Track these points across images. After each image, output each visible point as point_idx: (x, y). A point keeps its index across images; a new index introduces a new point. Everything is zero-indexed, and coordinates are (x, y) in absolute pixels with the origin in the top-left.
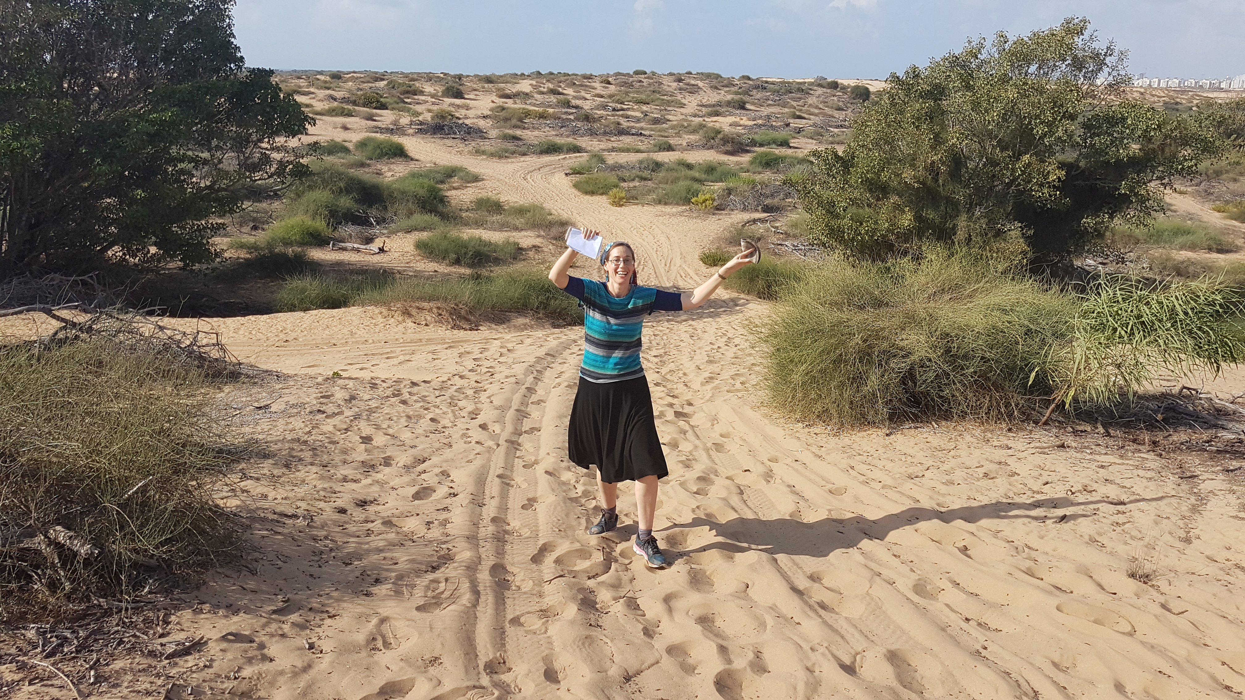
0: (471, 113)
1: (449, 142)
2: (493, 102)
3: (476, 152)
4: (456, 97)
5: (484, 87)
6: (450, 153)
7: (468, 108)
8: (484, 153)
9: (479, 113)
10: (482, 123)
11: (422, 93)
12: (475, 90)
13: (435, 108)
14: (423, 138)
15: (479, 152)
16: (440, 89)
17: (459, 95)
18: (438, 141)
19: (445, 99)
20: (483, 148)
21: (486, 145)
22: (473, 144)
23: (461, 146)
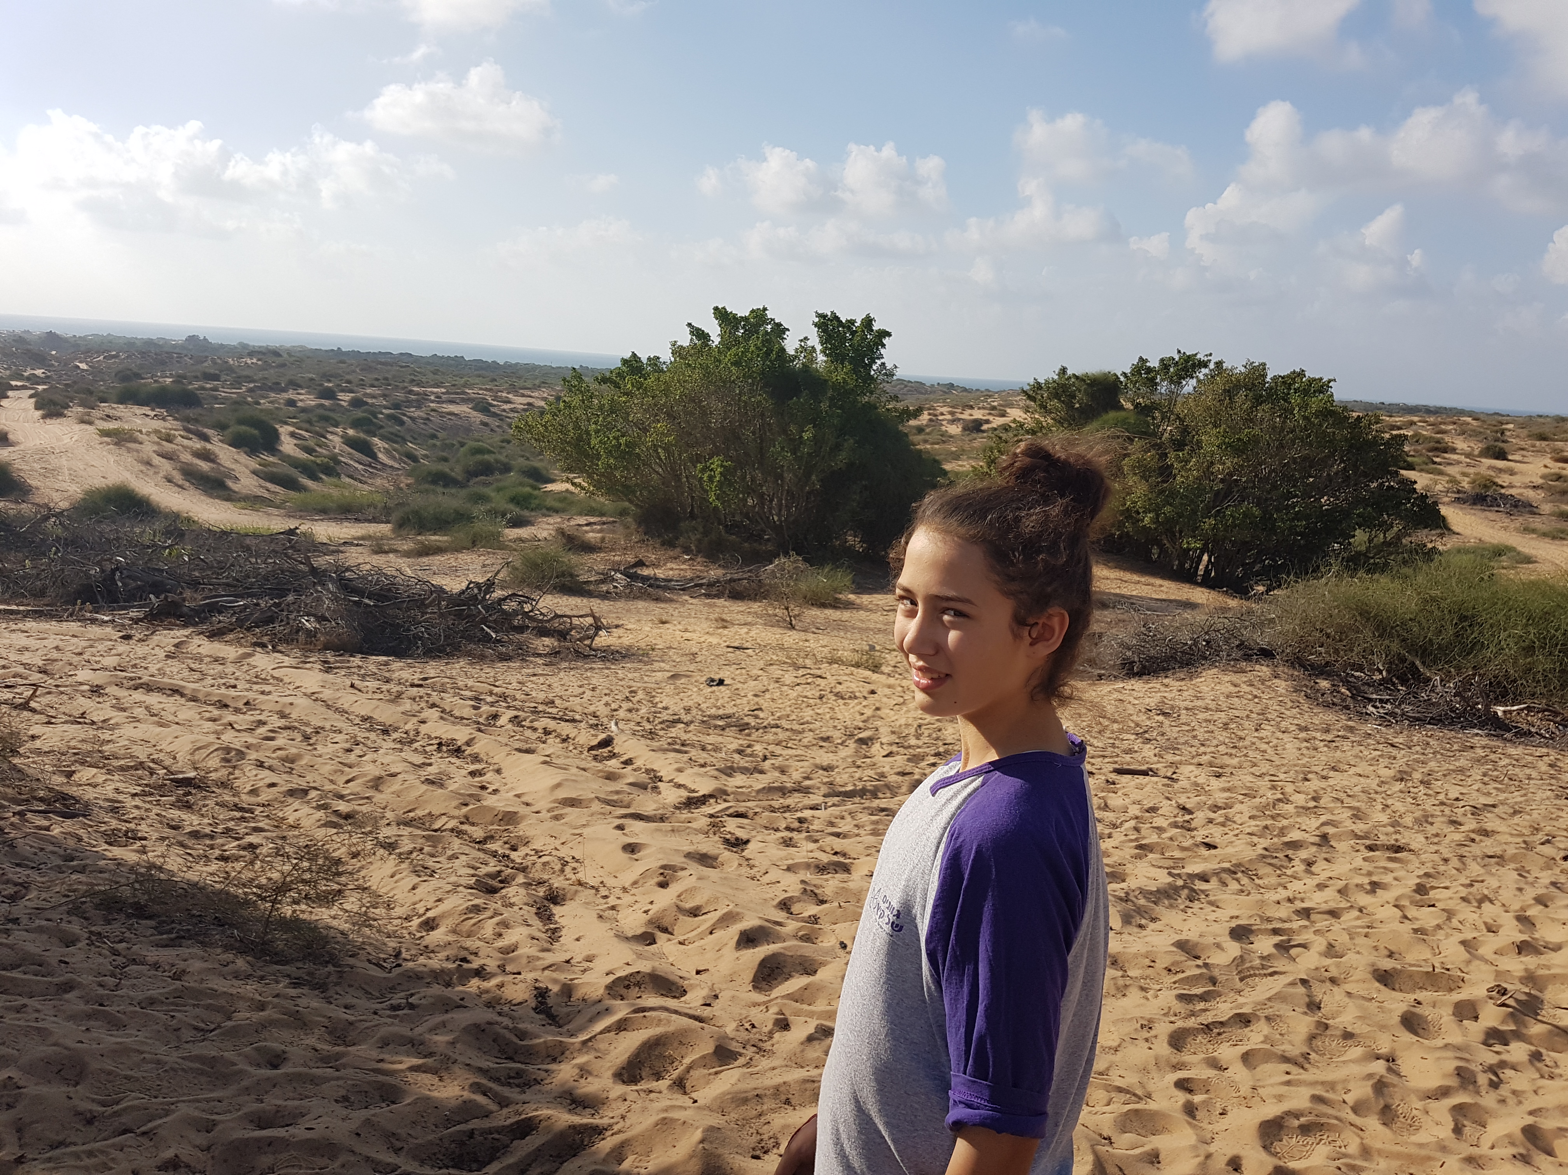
0: (1516, 480)
1: (1492, 515)
2: (1546, 466)
3: (1525, 529)
4: (1497, 458)
5: (1534, 446)
6: (1493, 527)
7: (1512, 473)
8: (1534, 531)
9: (1527, 480)
10: (1530, 494)
11: (1454, 450)
12: (1523, 449)
13: (1471, 470)
14: (1461, 509)
15: (1527, 530)
16: (1477, 447)
17: (1501, 455)
18: (1479, 513)
19: (1483, 460)
20: (1532, 526)
21: (1536, 522)
22: (1521, 519)
23: (1507, 521)
